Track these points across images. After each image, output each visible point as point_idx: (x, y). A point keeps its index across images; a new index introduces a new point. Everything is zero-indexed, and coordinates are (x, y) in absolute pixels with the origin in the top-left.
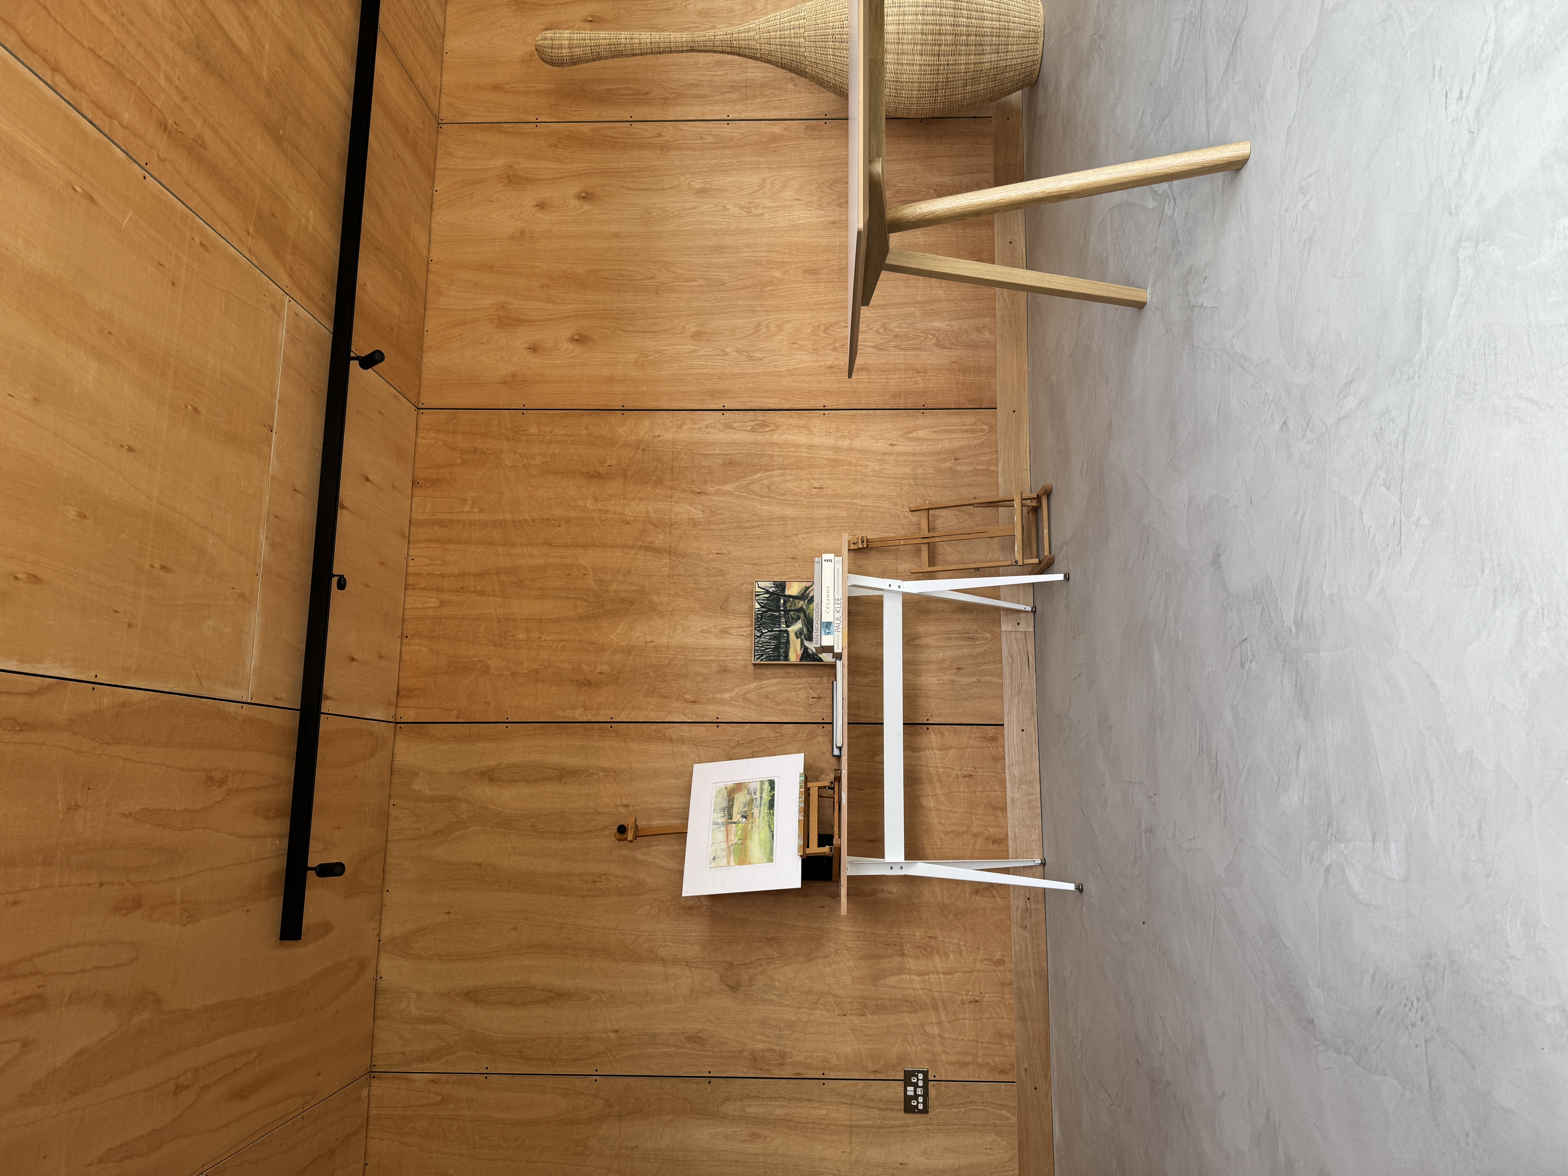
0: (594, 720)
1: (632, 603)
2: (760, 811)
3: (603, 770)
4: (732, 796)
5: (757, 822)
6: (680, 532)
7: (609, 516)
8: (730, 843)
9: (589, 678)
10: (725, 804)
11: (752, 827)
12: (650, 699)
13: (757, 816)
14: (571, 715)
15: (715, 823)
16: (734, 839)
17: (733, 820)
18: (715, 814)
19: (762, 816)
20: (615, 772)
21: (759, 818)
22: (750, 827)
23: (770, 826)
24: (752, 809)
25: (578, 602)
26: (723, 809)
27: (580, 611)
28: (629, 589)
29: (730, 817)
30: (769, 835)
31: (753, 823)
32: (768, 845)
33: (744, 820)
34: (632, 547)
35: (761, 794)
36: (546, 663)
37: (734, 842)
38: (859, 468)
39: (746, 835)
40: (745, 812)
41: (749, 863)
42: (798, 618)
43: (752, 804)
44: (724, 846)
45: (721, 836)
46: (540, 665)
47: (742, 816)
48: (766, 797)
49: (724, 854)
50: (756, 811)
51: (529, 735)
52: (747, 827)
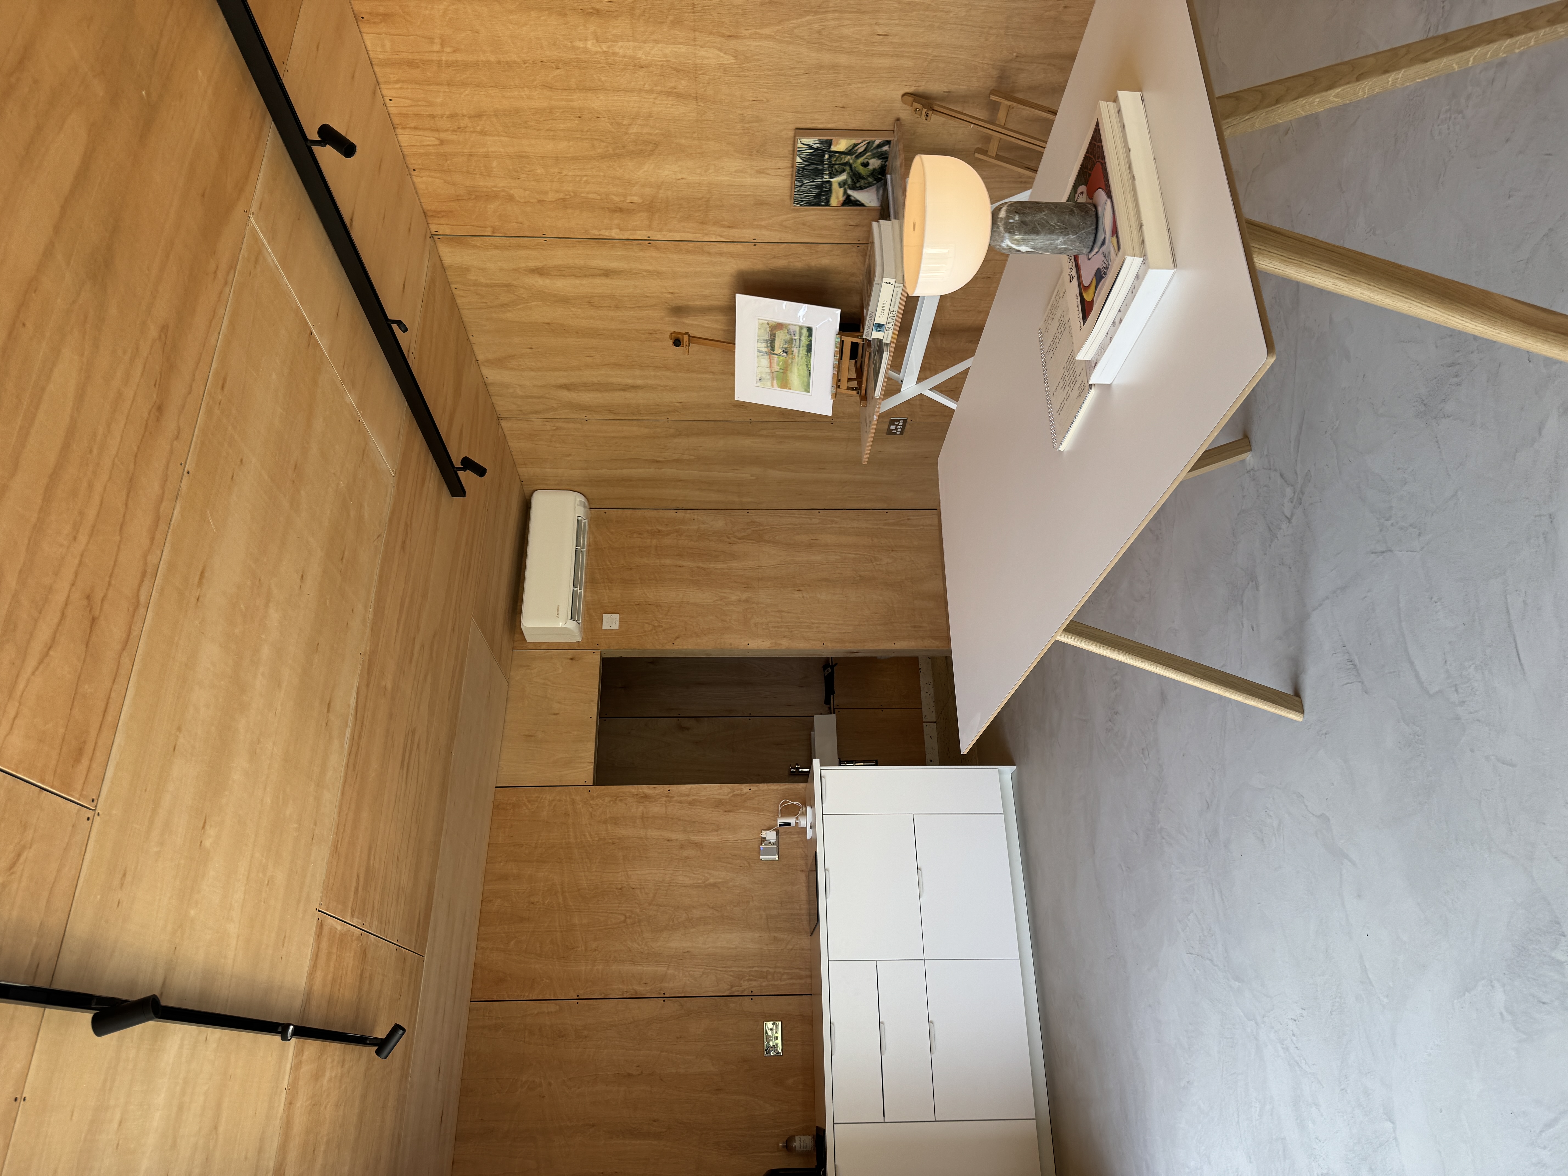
0: (631, 238)
1: (656, 145)
2: (799, 352)
3: (646, 271)
4: (774, 332)
5: (796, 360)
6: (707, 78)
7: (617, 59)
8: (773, 370)
9: (620, 206)
10: (767, 337)
11: (792, 362)
12: (685, 224)
13: (797, 355)
14: (607, 234)
15: (759, 351)
16: (776, 368)
17: (776, 352)
18: (759, 344)
19: (800, 355)
20: (658, 272)
21: (798, 356)
22: (790, 361)
23: (807, 366)
24: (792, 347)
25: (596, 143)
26: (766, 341)
27: (599, 151)
28: (652, 132)
29: (773, 348)
30: (806, 372)
31: (793, 359)
32: (806, 379)
33: (785, 354)
34: (651, 91)
35: (800, 336)
36: (572, 194)
37: (777, 370)
38: (939, 14)
39: (787, 367)
40: (786, 348)
41: (790, 389)
42: (844, 171)
43: (792, 344)
44: (768, 370)
45: (765, 361)
46: (566, 195)
47: (783, 351)
48: (804, 340)
49: (768, 377)
50: (795, 350)
51: (569, 247)
52: (788, 361)
